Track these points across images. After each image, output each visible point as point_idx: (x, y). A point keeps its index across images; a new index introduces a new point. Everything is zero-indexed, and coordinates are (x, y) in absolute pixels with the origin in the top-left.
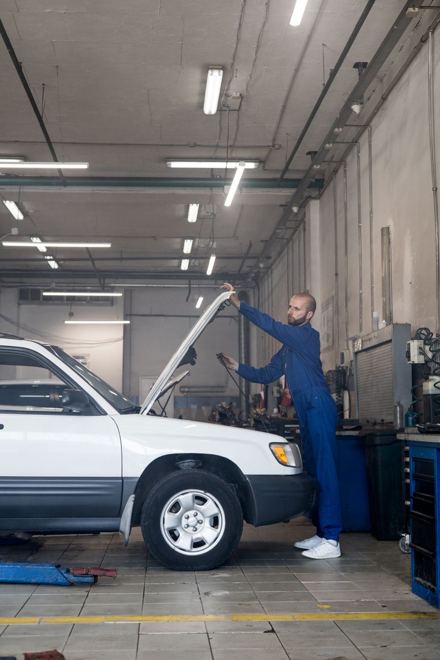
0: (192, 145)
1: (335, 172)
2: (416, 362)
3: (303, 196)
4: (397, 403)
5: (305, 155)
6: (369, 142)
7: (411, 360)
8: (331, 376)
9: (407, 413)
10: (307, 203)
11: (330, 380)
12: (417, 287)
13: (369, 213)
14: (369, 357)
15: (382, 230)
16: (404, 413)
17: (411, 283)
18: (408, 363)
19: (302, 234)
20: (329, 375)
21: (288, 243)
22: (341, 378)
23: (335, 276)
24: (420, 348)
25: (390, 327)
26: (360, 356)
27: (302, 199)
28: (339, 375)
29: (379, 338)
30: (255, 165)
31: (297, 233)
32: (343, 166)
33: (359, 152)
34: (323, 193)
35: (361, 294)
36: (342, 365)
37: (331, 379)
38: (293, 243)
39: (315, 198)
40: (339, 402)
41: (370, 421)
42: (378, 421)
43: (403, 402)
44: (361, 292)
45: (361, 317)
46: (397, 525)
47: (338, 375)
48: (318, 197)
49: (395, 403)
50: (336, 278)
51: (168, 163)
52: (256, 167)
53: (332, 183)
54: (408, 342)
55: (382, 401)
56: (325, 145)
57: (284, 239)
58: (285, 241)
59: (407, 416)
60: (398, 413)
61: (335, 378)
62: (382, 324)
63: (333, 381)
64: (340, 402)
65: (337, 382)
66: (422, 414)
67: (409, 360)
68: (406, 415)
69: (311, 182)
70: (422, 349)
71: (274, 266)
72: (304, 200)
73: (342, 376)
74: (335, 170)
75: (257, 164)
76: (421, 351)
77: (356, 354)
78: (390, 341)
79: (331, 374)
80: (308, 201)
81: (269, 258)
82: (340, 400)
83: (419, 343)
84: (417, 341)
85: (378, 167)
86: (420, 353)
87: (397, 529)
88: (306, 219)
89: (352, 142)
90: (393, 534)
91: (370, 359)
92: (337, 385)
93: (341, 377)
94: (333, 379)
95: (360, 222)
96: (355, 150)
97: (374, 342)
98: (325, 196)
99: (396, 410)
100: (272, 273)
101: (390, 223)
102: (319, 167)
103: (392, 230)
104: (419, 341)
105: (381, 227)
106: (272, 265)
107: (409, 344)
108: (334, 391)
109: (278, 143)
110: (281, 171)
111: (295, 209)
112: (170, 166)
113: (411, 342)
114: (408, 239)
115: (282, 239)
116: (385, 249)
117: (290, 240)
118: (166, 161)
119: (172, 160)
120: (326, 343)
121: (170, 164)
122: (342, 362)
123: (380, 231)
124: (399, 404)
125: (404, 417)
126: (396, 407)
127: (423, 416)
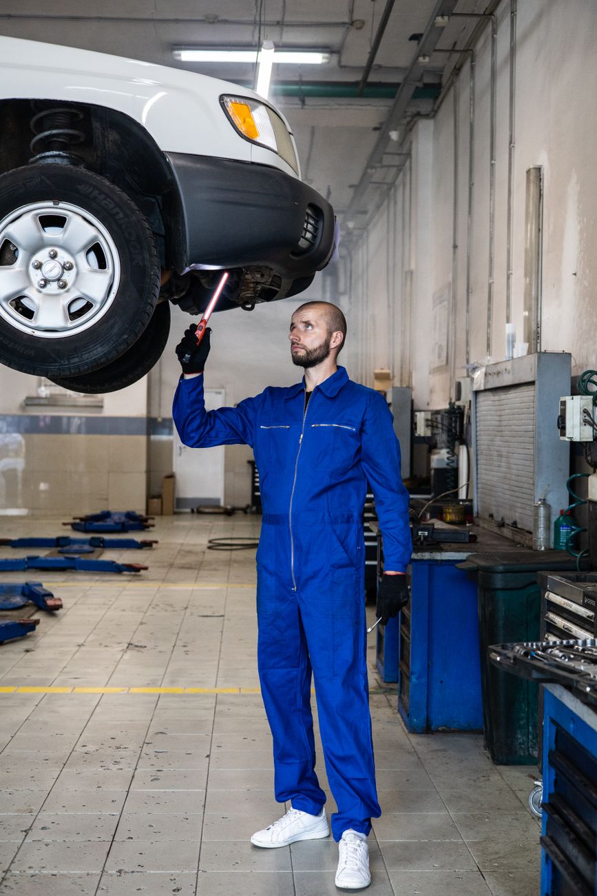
0: (211, 20)
1: (457, 70)
2: (577, 439)
3: (405, 112)
4: (540, 500)
5: (407, 40)
6: (512, 13)
7: (567, 435)
8: (439, 420)
9: (559, 519)
10: (414, 124)
11: (437, 427)
12: (586, 284)
13: (508, 142)
14: (497, 403)
15: (528, 172)
16: (554, 519)
17: (575, 274)
18: (562, 438)
19: (408, 176)
20: (437, 419)
21: (389, 189)
22: (456, 424)
23: (452, 250)
24: (585, 411)
25: (534, 358)
26: (481, 398)
27: (405, 118)
28: (453, 419)
29: (513, 374)
30: (323, 58)
31: (401, 174)
32: (469, 60)
33: (494, 31)
34: (439, 107)
35: (490, 285)
36: (458, 403)
37: (440, 426)
38: (395, 191)
39: (427, 116)
40: (451, 464)
41: (495, 515)
42: (507, 521)
43: (551, 499)
44: (491, 281)
45: (489, 325)
46: (530, 737)
47: (451, 419)
48: (432, 115)
49: (537, 500)
50: (454, 253)
51: (176, 52)
52: (325, 61)
53: (452, 92)
54: (563, 399)
55: (515, 489)
56: (435, 19)
57: (384, 183)
58: (385, 187)
59: (558, 526)
60: (542, 518)
61: (446, 422)
62: (521, 349)
63: (442, 429)
64: (454, 465)
65: (449, 431)
66: (585, 530)
67: (563, 434)
68: (555, 523)
69: (417, 88)
70: (589, 415)
71: (372, 224)
72: (408, 119)
73: (458, 419)
74: (457, 67)
75: (326, 55)
76: (587, 418)
77: (477, 393)
78: (532, 383)
79: (439, 417)
80: (416, 122)
81: (365, 212)
82: (453, 461)
83: (583, 402)
84: (579, 397)
85: (525, 58)
86: (586, 422)
87: (530, 743)
88: (413, 153)
89: (484, 14)
90: (522, 754)
91: (498, 408)
92: (449, 436)
93: (456, 422)
94: (442, 424)
95: (492, 158)
96: (489, 29)
97: (507, 380)
98: (440, 115)
99: (537, 514)
100: (367, 237)
101: (543, 160)
102: (427, 59)
103: (546, 173)
104: (584, 397)
105: (527, 169)
106: (368, 224)
107: (564, 403)
108: (443, 445)
109: (358, 18)
110: (362, 67)
111: (394, 135)
112: (178, 58)
113: (568, 399)
114: (573, 190)
115: (381, 183)
116: (531, 208)
117: (392, 185)
118: (173, 50)
119: (183, 47)
120: (437, 360)
121: (180, 55)
122: (459, 398)
123: (525, 174)
124: (544, 501)
125: (552, 526)
126: (537, 507)
127: (587, 533)
